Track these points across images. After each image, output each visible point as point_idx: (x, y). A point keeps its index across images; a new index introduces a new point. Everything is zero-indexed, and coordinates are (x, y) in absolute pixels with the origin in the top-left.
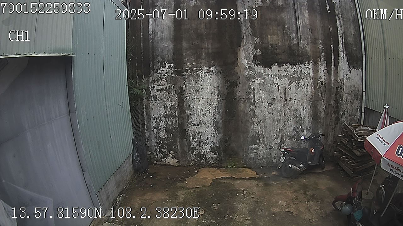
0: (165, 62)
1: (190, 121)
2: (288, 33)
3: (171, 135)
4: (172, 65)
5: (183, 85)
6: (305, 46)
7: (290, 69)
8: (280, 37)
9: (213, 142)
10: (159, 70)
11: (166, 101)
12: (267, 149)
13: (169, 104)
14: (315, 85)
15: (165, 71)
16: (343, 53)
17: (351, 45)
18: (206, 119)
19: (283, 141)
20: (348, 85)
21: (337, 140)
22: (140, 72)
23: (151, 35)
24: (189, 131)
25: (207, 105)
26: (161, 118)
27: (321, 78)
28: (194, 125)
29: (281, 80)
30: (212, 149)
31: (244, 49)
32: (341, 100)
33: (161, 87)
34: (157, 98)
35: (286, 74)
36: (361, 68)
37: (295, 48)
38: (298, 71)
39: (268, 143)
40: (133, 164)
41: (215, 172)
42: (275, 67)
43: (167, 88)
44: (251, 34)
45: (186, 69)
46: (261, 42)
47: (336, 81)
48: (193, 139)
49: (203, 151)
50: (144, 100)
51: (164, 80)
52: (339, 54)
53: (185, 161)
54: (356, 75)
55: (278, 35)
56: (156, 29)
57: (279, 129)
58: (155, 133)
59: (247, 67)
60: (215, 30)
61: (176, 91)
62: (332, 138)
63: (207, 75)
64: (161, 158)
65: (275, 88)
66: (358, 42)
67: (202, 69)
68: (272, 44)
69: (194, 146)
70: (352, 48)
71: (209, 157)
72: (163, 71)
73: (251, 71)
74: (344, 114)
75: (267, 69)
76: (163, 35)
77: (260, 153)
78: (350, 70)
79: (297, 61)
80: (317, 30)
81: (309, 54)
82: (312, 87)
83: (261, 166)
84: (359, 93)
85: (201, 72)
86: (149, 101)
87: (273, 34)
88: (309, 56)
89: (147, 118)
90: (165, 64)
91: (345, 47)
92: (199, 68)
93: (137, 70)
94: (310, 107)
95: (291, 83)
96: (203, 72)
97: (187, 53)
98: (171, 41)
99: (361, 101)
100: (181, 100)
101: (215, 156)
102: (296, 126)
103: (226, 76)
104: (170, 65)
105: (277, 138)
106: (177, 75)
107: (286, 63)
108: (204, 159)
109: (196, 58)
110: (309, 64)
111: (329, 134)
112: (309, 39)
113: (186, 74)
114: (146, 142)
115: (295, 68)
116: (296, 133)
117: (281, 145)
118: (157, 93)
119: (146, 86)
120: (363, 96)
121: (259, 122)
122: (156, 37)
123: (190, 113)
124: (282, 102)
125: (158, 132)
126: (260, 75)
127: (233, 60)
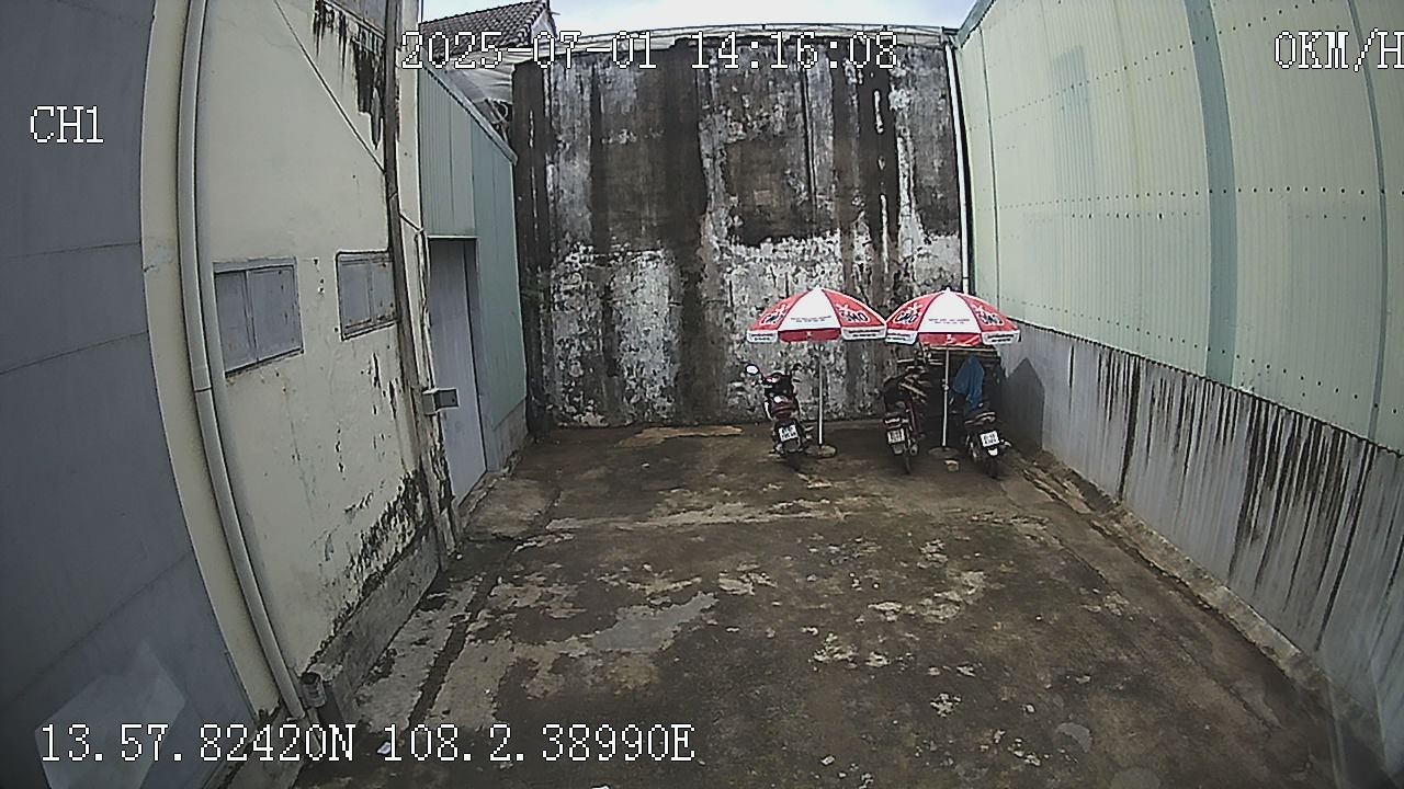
0: (578, 244)
1: (623, 342)
2: (792, 183)
3: (591, 370)
4: (590, 248)
5: (610, 283)
6: (824, 205)
7: (797, 247)
8: (776, 192)
9: (663, 379)
10: (567, 257)
11: (581, 311)
13: (587, 316)
14: (846, 272)
15: (575, 258)
16: (911, 207)
17: (931, 189)
18: (650, 339)
22: (533, 261)
23: (551, 195)
24: (622, 362)
25: (652, 315)
26: (572, 340)
27: (860, 259)
29: (779, 266)
30: (664, 393)
31: (711, 218)
33: (571, 287)
34: (565, 305)
35: (789, 256)
36: (958, 233)
37: (804, 209)
38: (810, 251)
40: (526, 418)
42: (767, 246)
43: (583, 288)
44: (724, 191)
45: (615, 255)
46: (740, 204)
47: (895, 261)
48: (629, 375)
49: (647, 396)
50: (542, 311)
51: (578, 274)
52: (898, 211)
53: (616, 417)
54: (943, 247)
55: (772, 191)
56: (560, 185)
57: (779, 353)
58: (562, 369)
59: (718, 248)
60: (663, 187)
61: (597, 292)
63: (651, 263)
64: (572, 415)
65: (768, 281)
66: (950, 181)
67: (641, 255)
68: (760, 206)
69: (631, 388)
70: (933, 195)
71: (659, 407)
73: (725, 255)
75: (752, 249)
76: (573, 195)
77: (750, 396)
78: (927, 238)
79: (809, 231)
80: (850, 171)
81: (832, 218)
82: (841, 277)
84: (955, 281)
86: (549, 311)
87: (763, 188)
88: (832, 220)
89: (546, 342)
90: (578, 247)
91: (915, 196)
92: (637, 252)
93: (528, 257)
95: (798, 271)
96: (643, 259)
97: (616, 227)
98: (587, 207)
100: (607, 309)
101: (669, 404)
102: (813, 347)
103: (681, 265)
104: (587, 249)
106: (600, 266)
107: (787, 237)
108: (649, 410)
109: (630, 235)
110: (832, 234)
112: (833, 191)
113: (614, 263)
114: (545, 386)
115: (804, 245)
118: (564, 297)
119: (546, 286)
121: (743, 341)
122: (561, 198)
123: (623, 329)
125: (567, 367)
126: (741, 261)
127: (694, 237)
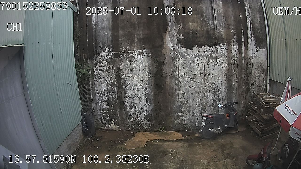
0: (106, 47)
1: (126, 94)
2: (206, 20)
3: (112, 106)
4: (111, 49)
5: (120, 66)
6: (220, 31)
7: (208, 50)
8: (199, 24)
9: (146, 111)
10: (100, 54)
11: (107, 79)
12: (190, 116)
13: (110, 82)
14: (229, 62)
15: (105, 54)
16: (251, 36)
17: (258, 29)
18: (139, 93)
19: (203, 109)
20: (256, 62)
21: (247, 106)
22: (86, 56)
23: (94, 26)
24: (126, 103)
25: (140, 81)
26: (103, 92)
27: (234, 57)
28: (130, 98)
29: (201, 59)
30: (146, 117)
31: (169, 34)
32: (250, 74)
33: (102, 68)
34: (100, 76)
35: (205, 54)
36: (266, 48)
37: (212, 32)
38: (214, 52)
39: (191, 111)
40: (82, 130)
41: (149, 135)
42: (195, 49)
43: (108, 68)
44: (175, 22)
45: (122, 53)
46: (183, 28)
47: (246, 58)
48: (130, 109)
49: (138, 118)
50: (90, 78)
51: (105, 61)
52: (248, 37)
53: (124, 126)
54: (262, 53)
55: (197, 22)
56: (98, 21)
57: (200, 99)
58: (100, 105)
59: (172, 49)
60: (145, 20)
61: (114, 70)
62: (243, 104)
63: (139, 56)
64: (106, 124)
65: (196, 65)
66: (263, 27)
67: (135, 52)
68: (192, 30)
69: (130, 115)
70: (258, 32)
71: (143, 123)
72: (104, 54)
73: (175, 52)
74: (252, 85)
75: (189, 50)
76: (104, 25)
77: (185, 119)
78: (257, 49)
79: (214, 43)
80: (229, 17)
81: (223, 37)
82: (227, 64)
83: (186, 129)
84: (265, 68)
85: (135, 54)
86: (93, 79)
87: (193, 21)
88: (223, 39)
89: (93, 93)
91: (253, 31)
92: (133, 51)
93: (84, 54)
94: (226, 81)
95: (209, 61)
96: (136, 54)
97: (123, 39)
98: (110, 30)
99: (266, 74)
100: (119, 78)
101: (148, 122)
102: (214, 96)
103: (155, 57)
104: (110, 50)
105: (198, 106)
106: (115, 58)
107: (204, 45)
108: (139, 125)
109: (130, 43)
110: (223, 45)
111: (241, 102)
112: (224, 25)
113: (122, 56)
114: (93, 112)
115: (212, 49)
116: (214, 102)
117: (202, 112)
118: (100, 72)
119: (91, 67)
120: (268, 70)
121: (183, 94)
122: (98, 27)
123: (126, 88)
124: (202, 77)
125: (102, 104)
126: (183, 55)
127: (161, 43)
